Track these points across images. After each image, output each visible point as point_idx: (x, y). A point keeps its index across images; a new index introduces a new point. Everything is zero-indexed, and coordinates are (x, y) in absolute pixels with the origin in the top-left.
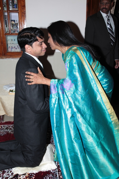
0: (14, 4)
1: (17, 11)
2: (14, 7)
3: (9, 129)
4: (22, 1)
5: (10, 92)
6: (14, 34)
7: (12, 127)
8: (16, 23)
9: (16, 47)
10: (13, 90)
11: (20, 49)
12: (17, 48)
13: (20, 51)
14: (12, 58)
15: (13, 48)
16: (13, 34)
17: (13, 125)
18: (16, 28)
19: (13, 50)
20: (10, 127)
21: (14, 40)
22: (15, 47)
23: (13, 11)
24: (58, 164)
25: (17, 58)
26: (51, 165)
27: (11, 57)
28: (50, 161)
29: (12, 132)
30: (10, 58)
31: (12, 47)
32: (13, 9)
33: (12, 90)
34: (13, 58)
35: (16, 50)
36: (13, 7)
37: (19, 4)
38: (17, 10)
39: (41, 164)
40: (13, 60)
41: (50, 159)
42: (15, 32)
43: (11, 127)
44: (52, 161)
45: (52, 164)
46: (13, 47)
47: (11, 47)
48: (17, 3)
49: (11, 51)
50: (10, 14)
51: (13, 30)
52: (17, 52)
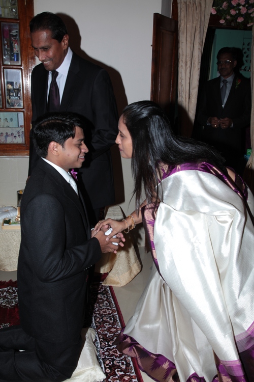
0: (14, 54)
1: (19, 67)
2: (13, 58)
3: (2, 299)
4: (29, 48)
5: (5, 224)
6: (12, 110)
7: (8, 292)
8: (15, 87)
9: (15, 134)
10: (10, 220)
11: (22, 138)
12: (17, 136)
13: (24, 143)
14: (6, 155)
15: (8, 136)
16: (9, 110)
17: (9, 288)
18: (17, 97)
19: (10, 140)
20: (3, 294)
21: (11, 120)
22: (12, 134)
23: (11, 67)
24: (107, 371)
25: (17, 155)
26: (93, 373)
27: (4, 153)
28: (92, 366)
29: (9, 304)
30: (3, 155)
31: (7, 133)
32: (10, 62)
33: (8, 219)
34: (10, 155)
35: (14, 139)
36: (11, 60)
37: (24, 53)
38: (20, 64)
39: (75, 373)
40: (8, 159)
41: (91, 361)
42: (13, 106)
43: (5, 294)
44: (94, 365)
45: (96, 371)
46: (9, 133)
47: (5, 135)
48: (19, 52)
49: (5, 143)
50: (5, 72)
51: (9, 101)
52: (17, 144)
